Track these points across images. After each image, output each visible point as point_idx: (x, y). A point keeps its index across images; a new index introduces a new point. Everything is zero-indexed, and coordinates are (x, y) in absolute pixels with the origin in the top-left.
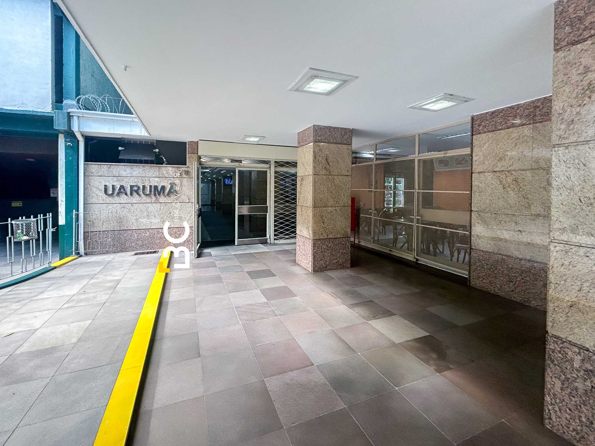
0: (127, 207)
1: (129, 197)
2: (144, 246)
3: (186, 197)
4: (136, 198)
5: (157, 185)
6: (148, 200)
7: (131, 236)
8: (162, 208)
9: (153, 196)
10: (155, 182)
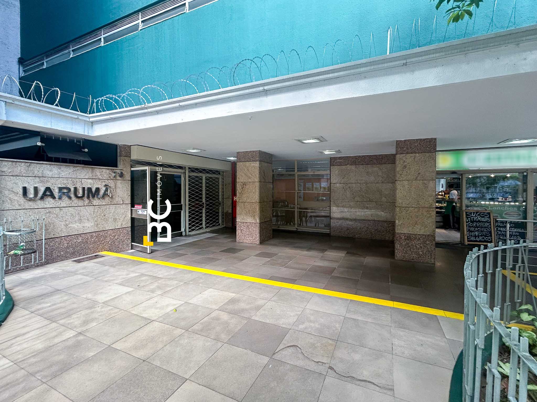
0: (54, 212)
1: (56, 201)
2: (76, 253)
3: (120, 199)
4: (65, 202)
5: (90, 187)
6: (80, 203)
7: (59, 244)
8: (95, 211)
9: (86, 199)
10: (88, 184)
